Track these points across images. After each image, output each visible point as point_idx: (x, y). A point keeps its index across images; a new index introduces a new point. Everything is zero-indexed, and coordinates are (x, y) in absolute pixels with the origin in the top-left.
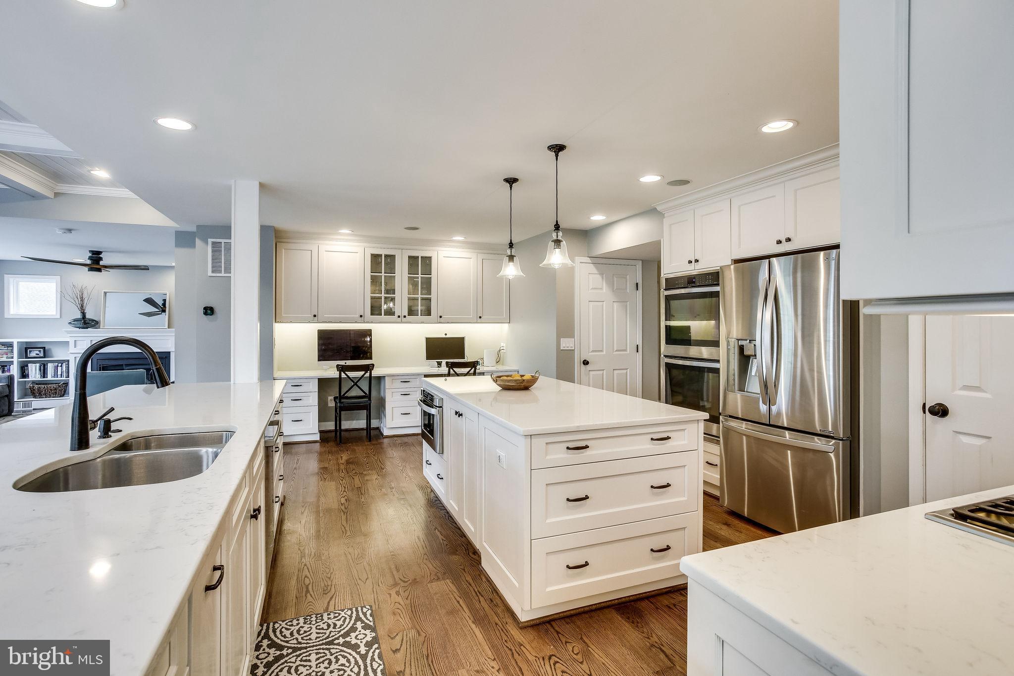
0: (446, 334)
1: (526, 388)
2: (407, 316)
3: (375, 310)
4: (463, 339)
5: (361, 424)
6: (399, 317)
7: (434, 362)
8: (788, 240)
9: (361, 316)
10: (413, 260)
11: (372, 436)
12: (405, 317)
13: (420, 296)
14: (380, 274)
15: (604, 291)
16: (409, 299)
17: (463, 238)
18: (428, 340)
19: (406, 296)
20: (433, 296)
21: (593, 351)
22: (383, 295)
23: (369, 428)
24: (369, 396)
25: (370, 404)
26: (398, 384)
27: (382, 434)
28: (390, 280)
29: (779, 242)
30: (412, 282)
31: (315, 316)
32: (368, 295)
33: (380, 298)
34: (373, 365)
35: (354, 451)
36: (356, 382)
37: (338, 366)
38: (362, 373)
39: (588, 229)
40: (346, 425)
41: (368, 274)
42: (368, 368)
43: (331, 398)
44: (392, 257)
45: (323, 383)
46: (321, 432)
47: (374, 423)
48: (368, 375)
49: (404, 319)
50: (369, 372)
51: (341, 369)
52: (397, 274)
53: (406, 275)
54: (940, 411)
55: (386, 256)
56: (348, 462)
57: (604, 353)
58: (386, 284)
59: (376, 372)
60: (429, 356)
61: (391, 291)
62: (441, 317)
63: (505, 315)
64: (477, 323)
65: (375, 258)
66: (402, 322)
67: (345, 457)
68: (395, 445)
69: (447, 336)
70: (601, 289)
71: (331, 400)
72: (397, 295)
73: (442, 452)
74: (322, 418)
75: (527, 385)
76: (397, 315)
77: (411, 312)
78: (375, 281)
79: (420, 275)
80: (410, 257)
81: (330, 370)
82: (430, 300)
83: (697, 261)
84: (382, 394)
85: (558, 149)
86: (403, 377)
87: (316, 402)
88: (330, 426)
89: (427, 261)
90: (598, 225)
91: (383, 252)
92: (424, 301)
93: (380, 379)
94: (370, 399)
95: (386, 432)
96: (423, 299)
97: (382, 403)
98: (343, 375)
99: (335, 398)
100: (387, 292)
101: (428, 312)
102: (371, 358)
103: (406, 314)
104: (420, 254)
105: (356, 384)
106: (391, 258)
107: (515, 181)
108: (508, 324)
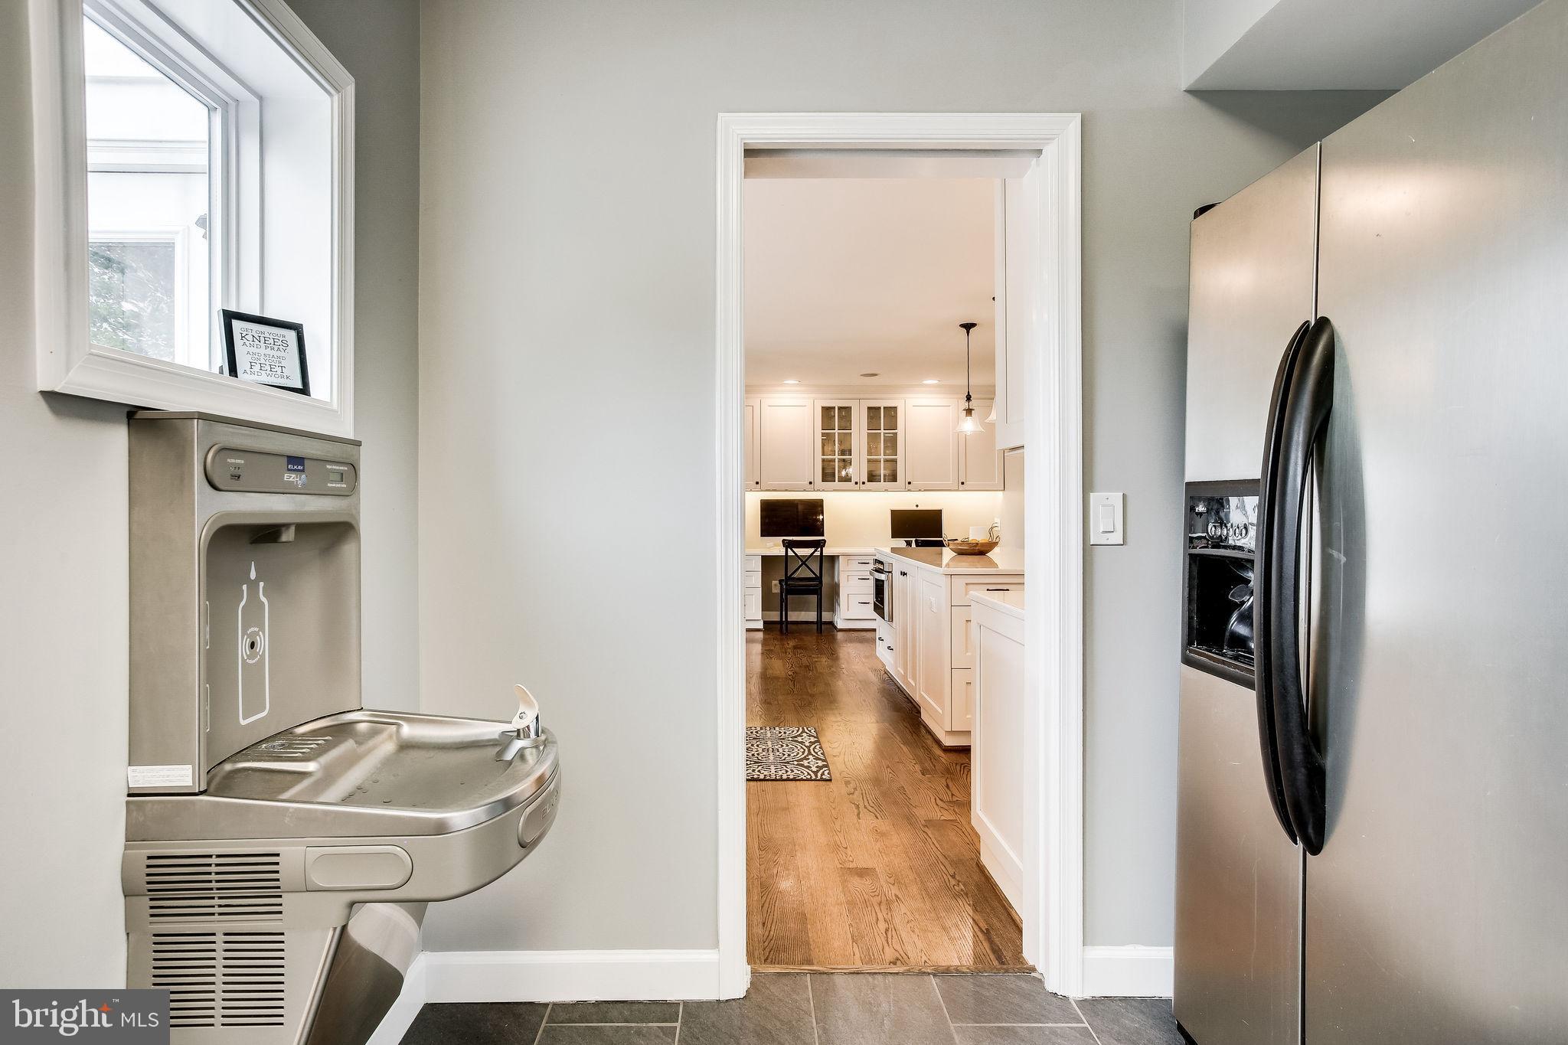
0: (917, 505)
1: (982, 553)
2: (866, 482)
3: (828, 476)
4: (939, 512)
5: (812, 616)
6: (856, 483)
7: (902, 540)
9: (811, 483)
10: (873, 411)
11: (825, 630)
12: (864, 483)
13: (882, 457)
14: (833, 431)
16: (869, 461)
17: (936, 382)
18: (893, 512)
19: (865, 457)
20: (900, 457)
22: (837, 457)
23: (819, 622)
24: (819, 579)
25: (821, 588)
26: (855, 565)
27: (836, 628)
28: (846, 439)
30: (873, 439)
31: (757, 483)
32: (819, 457)
33: (834, 460)
34: (825, 541)
35: (801, 639)
36: (804, 561)
37: (783, 541)
38: (812, 550)
40: (794, 616)
41: (819, 431)
42: (820, 545)
43: (775, 582)
44: (848, 409)
45: (767, 561)
46: (765, 623)
47: (826, 616)
48: (818, 553)
49: (863, 487)
50: (819, 549)
51: (788, 545)
52: (854, 431)
53: (865, 431)
55: (840, 408)
56: (795, 647)
58: (841, 442)
59: (827, 551)
60: (896, 533)
61: (846, 451)
62: (909, 483)
63: (998, 480)
64: (958, 490)
65: (827, 411)
66: (860, 490)
67: (792, 643)
68: (851, 641)
69: (918, 509)
71: (775, 585)
72: (854, 457)
73: (891, 619)
74: (766, 606)
75: (982, 549)
76: (854, 480)
77: (872, 477)
78: (827, 439)
79: (882, 431)
80: (869, 408)
81: (775, 546)
82: (895, 461)
84: (836, 580)
86: (861, 557)
87: (759, 584)
88: (775, 616)
89: (891, 412)
91: (836, 404)
92: (889, 464)
93: (833, 559)
94: (821, 582)
95: (840, 625)
96: (886, 461)
97: (835, 590)
98: (790, 553)
99: (781, 581)
100: (843, 452)
101: (893, 478)
102: (823, 535)
103: (866, 480)
104: (882, 404)
105: (804, 563)
106: (846, 411)
107: (973, 325)
108: (1001, 492)
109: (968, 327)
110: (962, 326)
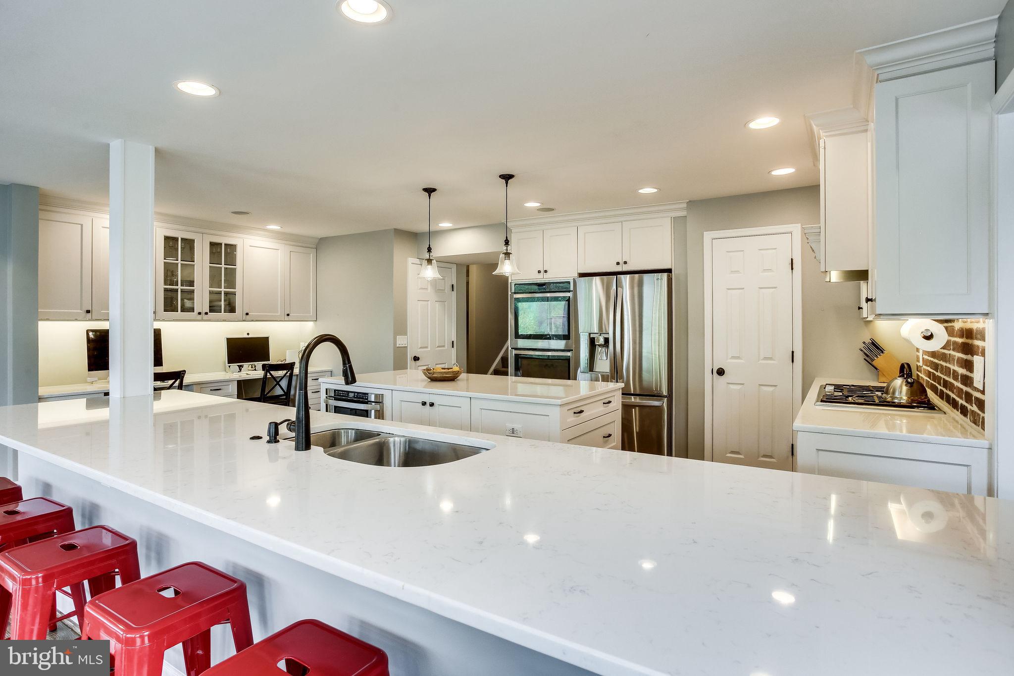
0: (248, 334)
2: (209, 313)
3: (170, 305)
4: (267, 339)
6: (200, 313)
7: (235, 366)
8: (625, 263)
9: (155, 311)
10: (213, 245)
12: (206, 313)
13: (222, 290)
14: (177, 261)
15: (429, 291)
16: (211, 293)
17: (278, 228)
18: (229, 340)
19: (207, 289)
20: (238, 290)
21: (421, 348)
22: (179, 287)
28: (188, 269)
29: (618, 263)
30: (214, 272)
31: (88, 312)
32: (161, 287)
33: (177, 290)
39: (418, 232)
41: (161, 261)
44: (190, 241)
49: (205, 317)
52: (197, 263)
53: (207, 265)
54: (721, 372)
55: (183, 240)
57: (429, 349)
58: (183, 273)
60: (231, 359)
61: (189, 283)
62: (247, 314)
63: (312, 312)
64: (284, 321)
65: (170, 242)
66: (202, 320)
69: (250, 336)
70: (427, 289)
72: (196, 287)
76: (196, 311)
77: (213, 308)
78: (170, 269)
79: (223, 266)
82: (234, 294)
83: (546, 271)
85: (507, 178)
86: (212, 385)
89: (231, 249)
90: (442, 229)
91: (180, 235)
92: (228, 296)
96: (226, 293)
100: (185, 284)
101: (231, 309)
103: (207, 310)
104: (224, 240)
106: (189, 244)
107: (434, 190)
108: (312, 323)
109: (430, 191)
110: (425, 190)
